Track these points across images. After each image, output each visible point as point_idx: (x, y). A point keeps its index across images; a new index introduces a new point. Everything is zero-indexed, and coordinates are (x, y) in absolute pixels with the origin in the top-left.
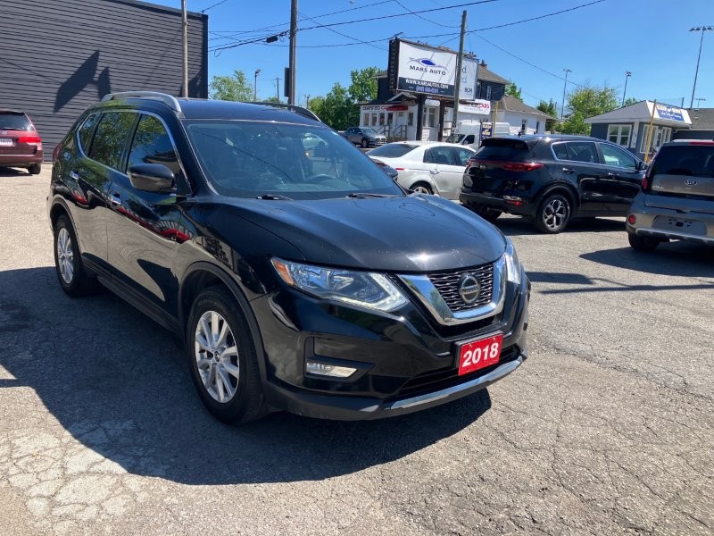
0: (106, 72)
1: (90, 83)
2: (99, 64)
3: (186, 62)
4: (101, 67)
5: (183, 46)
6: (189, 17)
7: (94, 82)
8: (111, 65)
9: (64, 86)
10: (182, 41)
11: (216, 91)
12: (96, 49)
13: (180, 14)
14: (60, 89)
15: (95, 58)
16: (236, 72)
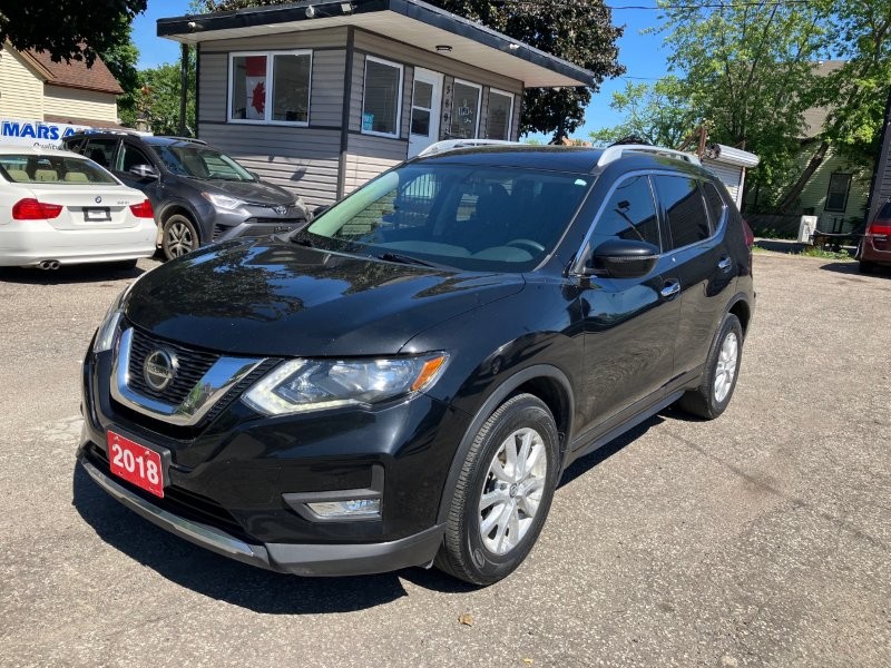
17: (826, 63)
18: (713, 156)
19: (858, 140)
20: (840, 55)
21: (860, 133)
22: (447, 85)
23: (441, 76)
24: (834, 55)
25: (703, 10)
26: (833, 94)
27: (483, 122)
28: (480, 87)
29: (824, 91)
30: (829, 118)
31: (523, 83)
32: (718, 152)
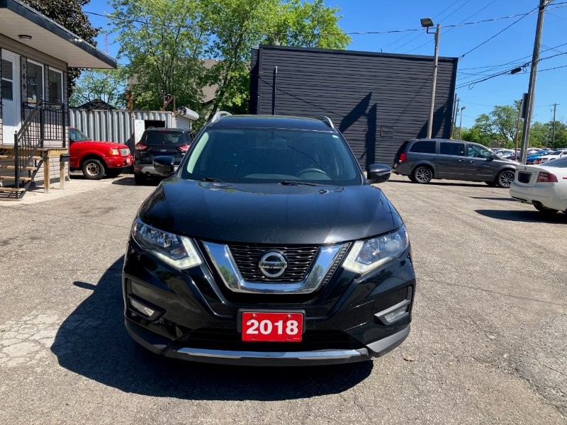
0: (374, 107)
1: (362, 115)
2: (370, 102)
3: (434, 95)
4: (371, 103)
5: (432, 83)
6: (439, 61)
7: (365, 115)
8: (379, 102)
9: (346, 118)
10: (432, 80)
11: (496, 118)
12: (370, 91)
13: (432, 60)
14: (343, 121)
15: (368, 97)
16: (516, 102)
17: (210, 61)
18: (182, 114)
19: (234, 104)
20: (215, 57)
21: (234, 100)
22: (23, 63)
23: (18, 56)
24: (212, 58)
25: (135, 23)
26: (216, 79)
27: (47, 90)
28: (42, 66)
29: (212, 78)
30: (217, 92)
31: (67, 64)
32: (185, 111)
